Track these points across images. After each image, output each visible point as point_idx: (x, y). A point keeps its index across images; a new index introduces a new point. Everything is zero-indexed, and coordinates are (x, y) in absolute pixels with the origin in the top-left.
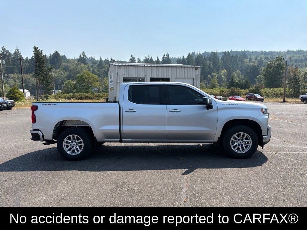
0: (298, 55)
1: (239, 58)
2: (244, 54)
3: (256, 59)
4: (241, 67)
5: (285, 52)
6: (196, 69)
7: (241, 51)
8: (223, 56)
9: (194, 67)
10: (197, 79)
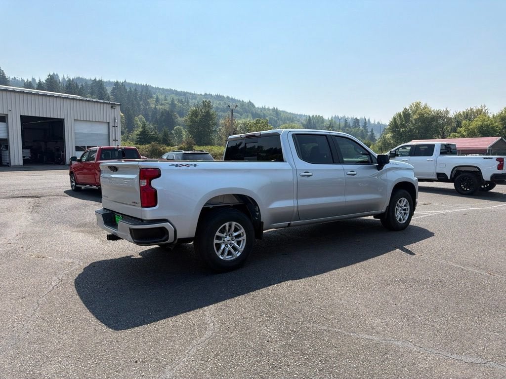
0: (218, 102)
1: (140, 94)
2: (146, 91)
3: (166, 100)
4: (145, 110)
5: (201, 95)
6: (112, 107)
7: (141, 84)
8: (114, 89)
9: (109, 103)
10: (116, 125)
